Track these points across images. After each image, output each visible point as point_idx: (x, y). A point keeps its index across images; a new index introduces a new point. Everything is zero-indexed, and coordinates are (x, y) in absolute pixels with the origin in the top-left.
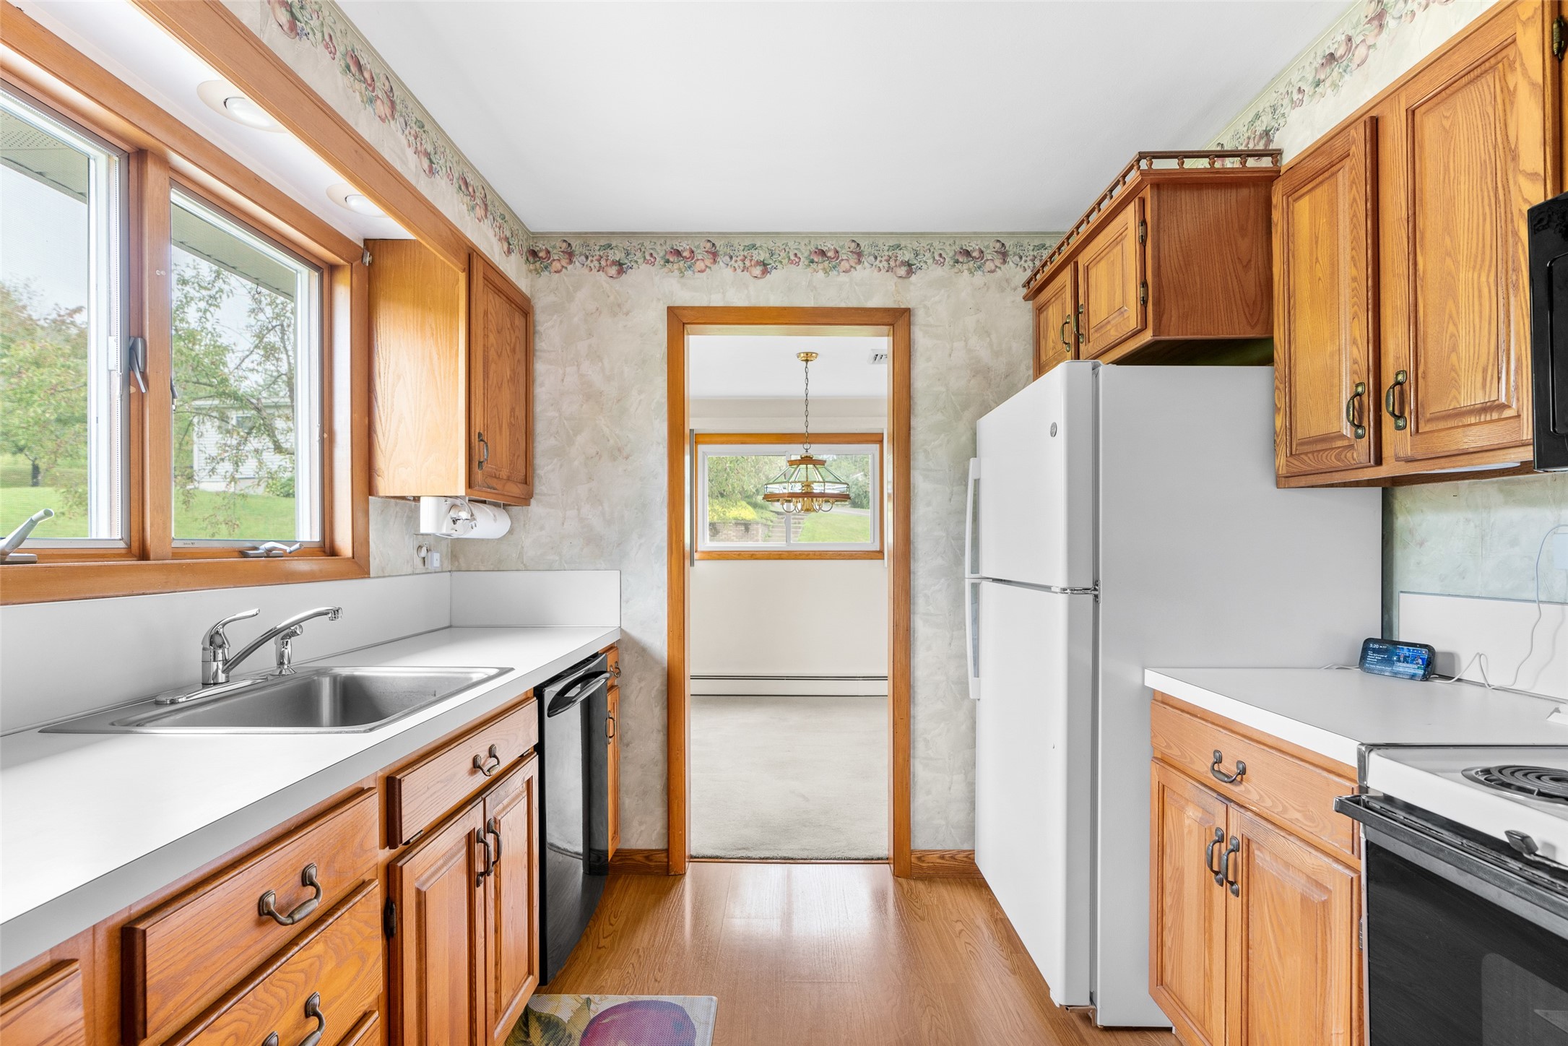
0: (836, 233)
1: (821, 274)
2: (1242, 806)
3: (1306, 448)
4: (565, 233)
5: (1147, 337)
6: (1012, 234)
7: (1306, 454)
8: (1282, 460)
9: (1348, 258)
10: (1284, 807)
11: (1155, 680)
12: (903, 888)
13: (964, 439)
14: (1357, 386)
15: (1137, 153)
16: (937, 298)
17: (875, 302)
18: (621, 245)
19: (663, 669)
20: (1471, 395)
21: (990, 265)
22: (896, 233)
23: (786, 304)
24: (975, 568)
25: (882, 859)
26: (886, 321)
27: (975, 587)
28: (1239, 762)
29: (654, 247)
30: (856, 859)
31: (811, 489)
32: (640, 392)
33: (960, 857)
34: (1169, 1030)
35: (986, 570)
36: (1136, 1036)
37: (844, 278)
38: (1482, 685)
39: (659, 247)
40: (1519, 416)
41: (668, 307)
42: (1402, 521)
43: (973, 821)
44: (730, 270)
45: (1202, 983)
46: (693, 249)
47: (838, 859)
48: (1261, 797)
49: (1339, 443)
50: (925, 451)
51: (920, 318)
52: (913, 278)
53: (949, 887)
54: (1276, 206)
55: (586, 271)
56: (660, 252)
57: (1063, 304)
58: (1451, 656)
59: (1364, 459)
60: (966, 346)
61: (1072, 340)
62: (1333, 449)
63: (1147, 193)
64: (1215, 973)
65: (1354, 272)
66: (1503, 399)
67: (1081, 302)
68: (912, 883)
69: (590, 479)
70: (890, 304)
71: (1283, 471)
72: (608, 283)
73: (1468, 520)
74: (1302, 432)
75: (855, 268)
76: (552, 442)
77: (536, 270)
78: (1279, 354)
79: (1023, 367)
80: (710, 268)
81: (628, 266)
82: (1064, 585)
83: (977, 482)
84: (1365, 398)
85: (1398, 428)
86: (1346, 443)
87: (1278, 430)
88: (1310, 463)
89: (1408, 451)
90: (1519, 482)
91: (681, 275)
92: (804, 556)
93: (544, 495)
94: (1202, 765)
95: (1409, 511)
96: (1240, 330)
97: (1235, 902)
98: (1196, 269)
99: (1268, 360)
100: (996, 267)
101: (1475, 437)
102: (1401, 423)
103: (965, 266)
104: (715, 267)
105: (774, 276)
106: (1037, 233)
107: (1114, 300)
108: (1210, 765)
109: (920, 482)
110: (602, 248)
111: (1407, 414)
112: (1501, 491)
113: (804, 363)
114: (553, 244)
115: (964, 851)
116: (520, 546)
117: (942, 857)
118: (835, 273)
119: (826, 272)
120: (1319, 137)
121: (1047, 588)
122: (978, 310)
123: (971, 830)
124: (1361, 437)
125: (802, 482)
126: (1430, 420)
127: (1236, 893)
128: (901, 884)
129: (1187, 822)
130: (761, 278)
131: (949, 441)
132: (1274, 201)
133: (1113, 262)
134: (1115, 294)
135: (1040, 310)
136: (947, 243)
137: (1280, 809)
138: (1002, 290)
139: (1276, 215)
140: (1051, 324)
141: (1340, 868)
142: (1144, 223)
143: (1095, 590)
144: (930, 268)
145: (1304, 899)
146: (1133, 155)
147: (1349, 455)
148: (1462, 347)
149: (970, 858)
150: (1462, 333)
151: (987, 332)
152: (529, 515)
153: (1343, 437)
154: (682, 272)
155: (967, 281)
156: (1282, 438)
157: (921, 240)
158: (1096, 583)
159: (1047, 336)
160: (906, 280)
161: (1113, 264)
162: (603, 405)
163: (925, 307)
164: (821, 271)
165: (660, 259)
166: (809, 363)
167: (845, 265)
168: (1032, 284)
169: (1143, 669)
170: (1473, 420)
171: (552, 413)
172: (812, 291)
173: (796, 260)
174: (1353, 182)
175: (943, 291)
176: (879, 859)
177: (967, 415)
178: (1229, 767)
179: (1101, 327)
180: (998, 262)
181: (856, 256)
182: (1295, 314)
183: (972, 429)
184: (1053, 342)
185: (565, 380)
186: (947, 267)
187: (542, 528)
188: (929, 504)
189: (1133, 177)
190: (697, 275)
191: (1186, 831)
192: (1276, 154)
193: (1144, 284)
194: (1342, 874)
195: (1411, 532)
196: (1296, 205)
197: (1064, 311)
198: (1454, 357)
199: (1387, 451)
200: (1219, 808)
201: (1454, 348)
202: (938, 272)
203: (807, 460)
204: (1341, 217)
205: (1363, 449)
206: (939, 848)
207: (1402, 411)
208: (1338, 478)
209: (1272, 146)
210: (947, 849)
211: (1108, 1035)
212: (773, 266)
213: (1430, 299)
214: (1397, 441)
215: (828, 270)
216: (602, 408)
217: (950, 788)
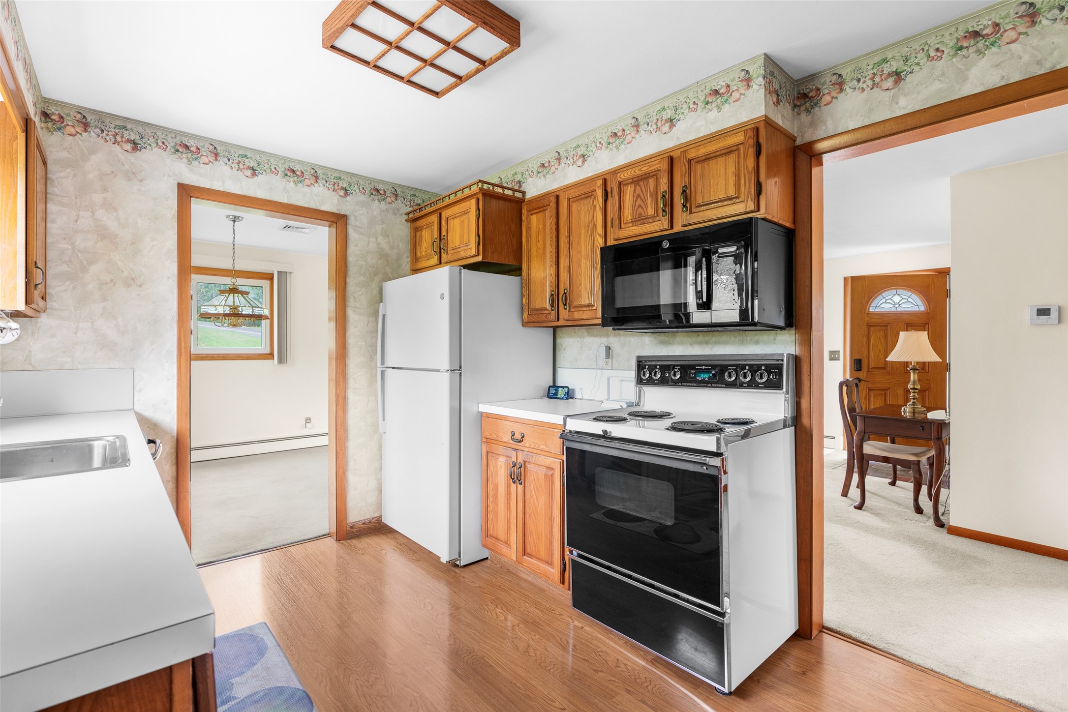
0: (302, 161)
1: (292, 184)
2: (522, 451)
3: (535, 312)
4: (80, 107)
5: (479, 259)
6: (400, 186)
7: (534, 314)
8: (525, 316)
9: (549, 243)
10: (539, 445)
11: (484, 408)
12: (345, 545)
13: (376, 292)
14: (552, 291)
15: (478, 179)
16: (361, 212)
17: (326, 207)
18: (136, 129)
19: (173, 437)
20: (585, 301)
21: (389, 200)
22: (339, 170)
23: (268, 198)
24: (383, 363)
25: (325, 535)
26: (332, 220)
27: (383, 373)
28: (522, 433)
29: (165, 137)
30: (309, 539)
31: (238, 311)
32: (153, 240)
33: (373, 521)
34: (487, 558)
35: (390, 362)
36: (476, 565)
37: (306, 189)
38: (582, 399)
39: (170, 139)
40: (596, 309)
41: (178, 183)
42: (558, 341)
43: (381, 499)
44: (228, 168)
45: (506, 525)
46: (199, 147)
47: (298, 542)
48: (530, 444)
49: (546, 312)
50: (354, 297)
51: (352, 221)
52: (348, 198)
53: (370, 538)
54: (524, 214)
55: (102, 141)
56: (171, 143)
57: (432, 231)
58: (573, 390)
59: (554, 318)
60: (377, 241)
61: (438, 251)
62: (543, 314)
63: (480, 196)
64: (512, 520)
65: (551, 250)
66: (593, 304)
67: (444, 233)
68: (349, 541)
69: (105, 299)
70: (335, 210)
71: (525, 320)
72: (123, 155)
73: (578, 341)
74: (533, 306)
75: (314, 185)
76: (65, 268)
77: (47, 128)
78: (525, 273)
79: (405, 257)
80: (213, 163)
81: (142, 146)
82: (448, 368)
83: (384, 316)
84: (554, 296)
85: (565, 309)
86: (548, 312)
87: (524, 304)
88: (536, 318)
89: (567, 317)
90: (591, 329)
91: (189, 163)
92: (209, 358)
93: (56, 309)
94: (507, 438)
95: (561, 337)
96: (512, 262)
97: (520, 487)
98: (497, 233)
99: (520, 275)
100: (392, 201)
101: (586, 315)
102: (565, 307)
103: (376, 198)
104: (216, 163)
105: (260, 178)
106: (412, 188)
107: (463, 238)
108: (510, 438)
109: (352, 315)
110: (117, 127)
111: (567, 304)
112: (587, 331)
113: (232, 223)
114: (66, 112)
115: (375, 517)
116: (27, 351)
117: (364, 524)
118: (301, 185)
119: (295, 184)
120: (539, 193)
121: (438, 371)
122: (383, 223)
123: (380, 505)
124: (553, 310)
125: (229, 306)
126: (574, 307)
127: (520, 484)
128: (342, 544)
129: (499, 464)
130: (251, 178)
131: (367, 292)
132: (523, 212)
133: (463, 221)
134: (464, 236)
135: (416, 230)
136: (367, 183)
137: (537, 446)
138: (395, 214)
139: (524, 218)
140: (424, 239)
141: (557, 460)
142: (478, 209)
143: (460, 370)
144: (358, 195)
145: (546, 475)
146: (476, 179)
147: (549, 316)
148: (582, 285)
149: (379, 520)
150: (583, 280)
151: (387, 235)
152: (39, 325)
153: (547, 309)
154: (189, 161)
155: (377, 207)
156: (525, 307)
157: (353, 178)
158: (460, 367)
159: (421, 244)
160: (344, 199)
161: (463, 222)
162: (118, 245)
163: (355, 215)
164: (292, 182)
165: (171, 148)
166: (236, 223)
167: (307, 182)
168: (411, 216)
169: (478, 404)
170: (585, 309)
171: (63, 245)
172: (286, 193)
173: (275, 172)
174: (551, 216)
175: (364, 208)
176: (323, 536)
177: (377, 279)
178: (518, 436)
179: (456, 249)
180: (393, 199)
181: (314, 178)
182: (530, 259)
183: (379, 286)
184: (425, 248)
185: (79, 221)
186: (366, 196)
187: (53, 336)
188: (356, 327)
189: (475, 188)
190: (202, 165)
191: (499, 468)
192: (524, 193)
193: (478, 236)
194: (558, 462)
195: (561, 345)
196: (532, 217)
197: (433, 234)
198: (580, 287)
199: (561, 316)
200: (514, 453)
201: (580, 284)
202: (362, 198)
203: (234, 290)
204: (547, 227)
205: (553, 315)
206: (362, 519)
207: (566, 304)
208: (545, 324)
209: (521, 189)
210: (366, 518)
211: (466, 568)
212: (259, 172)
213: (574, 266)
214: (564, 313)
215: (297, 183)
216: (116, 247)
217: (368, 484)
